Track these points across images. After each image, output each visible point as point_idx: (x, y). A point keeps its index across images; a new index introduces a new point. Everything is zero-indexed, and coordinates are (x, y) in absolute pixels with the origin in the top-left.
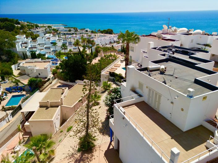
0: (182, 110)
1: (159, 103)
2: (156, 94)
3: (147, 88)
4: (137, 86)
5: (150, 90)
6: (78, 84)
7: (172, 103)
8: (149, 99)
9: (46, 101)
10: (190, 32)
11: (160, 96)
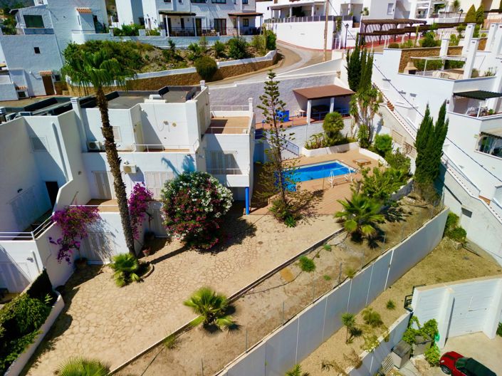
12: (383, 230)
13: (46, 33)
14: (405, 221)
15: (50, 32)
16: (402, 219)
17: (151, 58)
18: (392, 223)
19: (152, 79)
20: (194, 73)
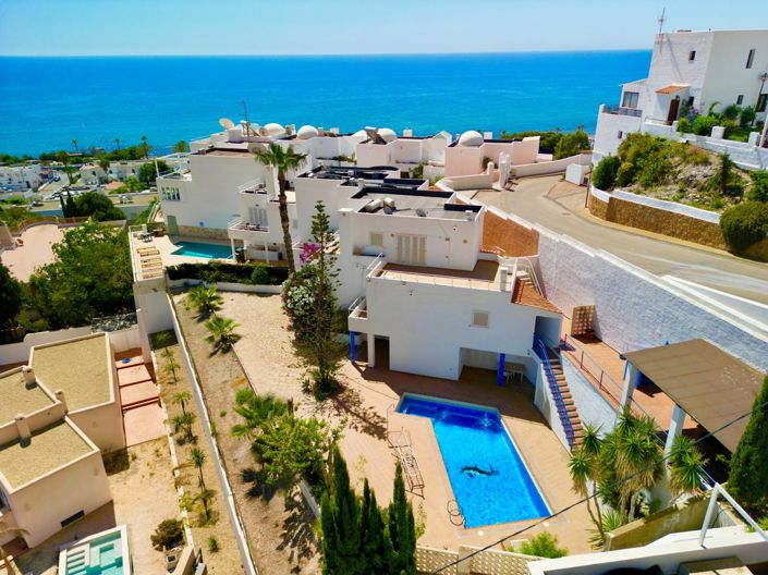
0: (465, 242)
1: (423, 250)
2: (415, 239)
3: (392, 236)
4: (364, 241)
5: (400, 238)
6: (36, 349)
7: (448, 239)
8: (400, 253)
9: (14, 421)
10: (294, 133)
11: (423, 240)
12: (272, 502)
13: (635, 115)
14: (280, 548)
15: (637, 113)
16: (286, 543)
17: (680, 176)
18: (282, 523)
19: (644, 207)
20: (713, 225)
